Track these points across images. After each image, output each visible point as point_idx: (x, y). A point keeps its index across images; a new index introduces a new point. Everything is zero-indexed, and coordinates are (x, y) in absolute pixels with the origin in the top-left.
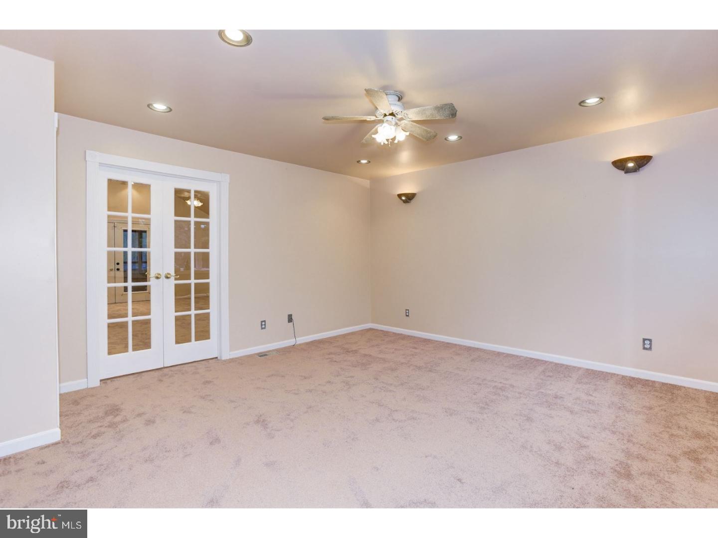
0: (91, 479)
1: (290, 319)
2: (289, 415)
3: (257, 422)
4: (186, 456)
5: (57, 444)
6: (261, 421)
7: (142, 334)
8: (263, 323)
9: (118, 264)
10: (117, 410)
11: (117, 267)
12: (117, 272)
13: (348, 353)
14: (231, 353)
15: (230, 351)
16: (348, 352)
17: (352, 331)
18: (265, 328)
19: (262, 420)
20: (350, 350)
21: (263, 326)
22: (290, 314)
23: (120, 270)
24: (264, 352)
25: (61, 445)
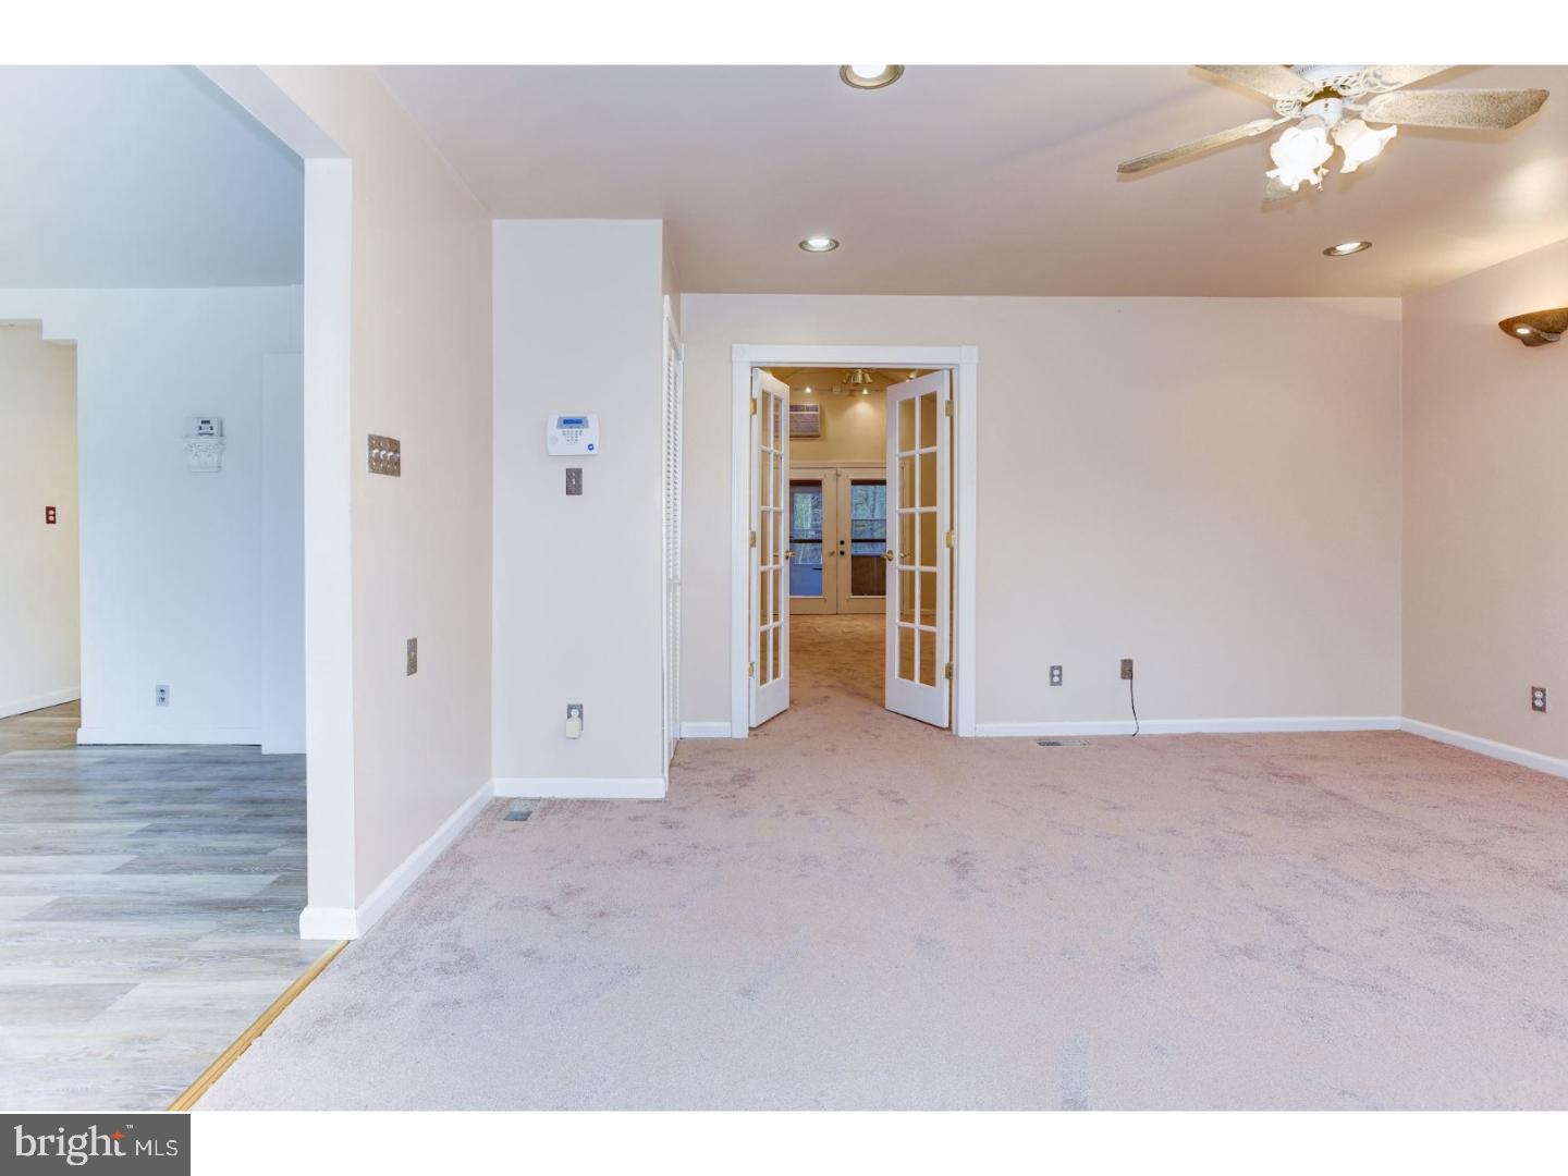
0: (669, 861)
1: (1127, 670)
2: (1024, 870)
3: (952, 862)
4: (801, 875)
5: (658, 801)
6: (960, 864)
7: (849, 670)
8: (1056, 672)
9: (842, 543)
10: (749, 778)
11: (841, 548)
12: (841, 559)
13: (1275, 778)
14: (978, 726)
15: (977, 722)
16: (1276, 775)
17: (1324, 729)
18: (1060, 683)
19: (963, 862)
20: (1286, 772)
21: (1056, 679)
22: (1127, 658)
23: (846, 553)
24: (1053, 738)
25: (662, 804)
